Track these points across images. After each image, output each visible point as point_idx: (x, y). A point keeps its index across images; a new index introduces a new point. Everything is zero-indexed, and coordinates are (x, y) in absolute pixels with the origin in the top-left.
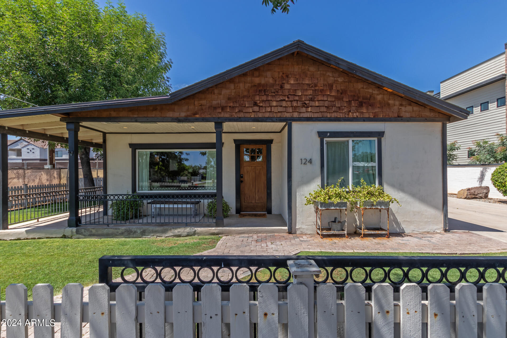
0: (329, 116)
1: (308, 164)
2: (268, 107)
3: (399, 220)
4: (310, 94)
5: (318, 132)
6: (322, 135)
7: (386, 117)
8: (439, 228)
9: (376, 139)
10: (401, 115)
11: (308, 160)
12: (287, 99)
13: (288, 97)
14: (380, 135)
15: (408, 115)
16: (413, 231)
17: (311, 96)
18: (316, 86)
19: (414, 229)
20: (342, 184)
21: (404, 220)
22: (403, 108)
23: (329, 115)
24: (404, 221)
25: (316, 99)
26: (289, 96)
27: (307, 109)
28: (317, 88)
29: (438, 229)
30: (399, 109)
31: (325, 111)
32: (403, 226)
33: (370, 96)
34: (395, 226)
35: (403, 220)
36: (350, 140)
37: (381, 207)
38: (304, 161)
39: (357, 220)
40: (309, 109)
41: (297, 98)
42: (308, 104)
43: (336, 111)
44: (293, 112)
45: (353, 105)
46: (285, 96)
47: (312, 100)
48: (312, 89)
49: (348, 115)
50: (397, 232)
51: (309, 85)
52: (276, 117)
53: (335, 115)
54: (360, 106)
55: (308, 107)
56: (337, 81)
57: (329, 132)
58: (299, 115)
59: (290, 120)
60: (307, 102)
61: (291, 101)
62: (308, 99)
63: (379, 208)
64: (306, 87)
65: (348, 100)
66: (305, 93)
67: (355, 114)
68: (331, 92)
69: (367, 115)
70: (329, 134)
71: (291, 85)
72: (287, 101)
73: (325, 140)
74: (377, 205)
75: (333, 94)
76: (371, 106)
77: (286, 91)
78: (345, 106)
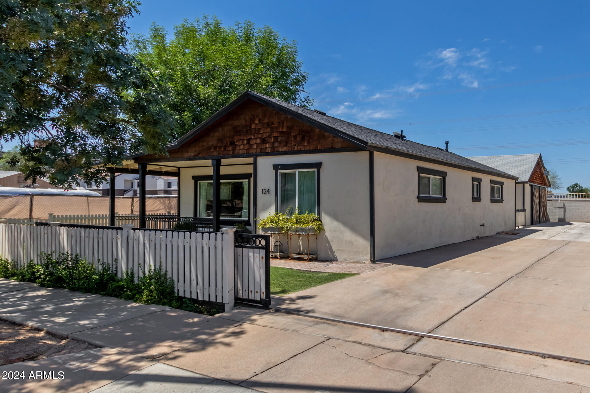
0: (280, 151)
1: (268, 193)
2: (242, 145)
3: (333, 248)
4: (268, 131)
5: (273, 165)
6: (276, 167)
7: (322, 148)
8: (367, 259)
9: (315, 170)
10: (334, 146)
11: (267, 190)
12: (253, 137)
13: (254, 136)
14: (318, 165)
15: (339, 146)
16: (345, 260)
17: (269, 133)
18: (273, 124)
19: (345, 258)
20: (291, 212)
21: (338, 248)
22: (336, 140)
23: (280, 150)
24: (338, 250)
25: (272, 136)
26: (255, 134)
27: (266, 145)
28: (273, 126)
30: (332, 140)
31: (278, 146)
32: (337, 254)
34: (330, 253)
35: (336, 249)
36: (297, 171)
37: (302, 233)
38: (264, 191)
39: (301, 246)
40: (268, 145)
41: (260, 136)
42: (267, 140)
43: (286, 146)
44: (257, 148)
45: (298, 139)
46: (252, 134)
47: (269, 137)
48: (270, 126)
49: (294, 148)
50: (331, 259)
51: (268, 123)
52: (246, 153)
53: (285, 149)
54: (303, 139)
55: (267, 143)
56: (287, 118)
57: (281, 165)
58: (261, 151)
59: (255, 155)
60: (266, 139)
61: (256, 139)
62: (267, 136)
63: (301, 234)
64: (266, 126)
65: (294, 135)
66: (266, 131)
67: (299, 147)
68: (283, 128)
69: (307, 148)
70: (280, 167)
71: (256, 124)
72: (253, 139)
73: (279, 171)
74: (300, 231)
75: (284, 130)
76: (311, 140)
77: (253, 130)
78: (292, 141)
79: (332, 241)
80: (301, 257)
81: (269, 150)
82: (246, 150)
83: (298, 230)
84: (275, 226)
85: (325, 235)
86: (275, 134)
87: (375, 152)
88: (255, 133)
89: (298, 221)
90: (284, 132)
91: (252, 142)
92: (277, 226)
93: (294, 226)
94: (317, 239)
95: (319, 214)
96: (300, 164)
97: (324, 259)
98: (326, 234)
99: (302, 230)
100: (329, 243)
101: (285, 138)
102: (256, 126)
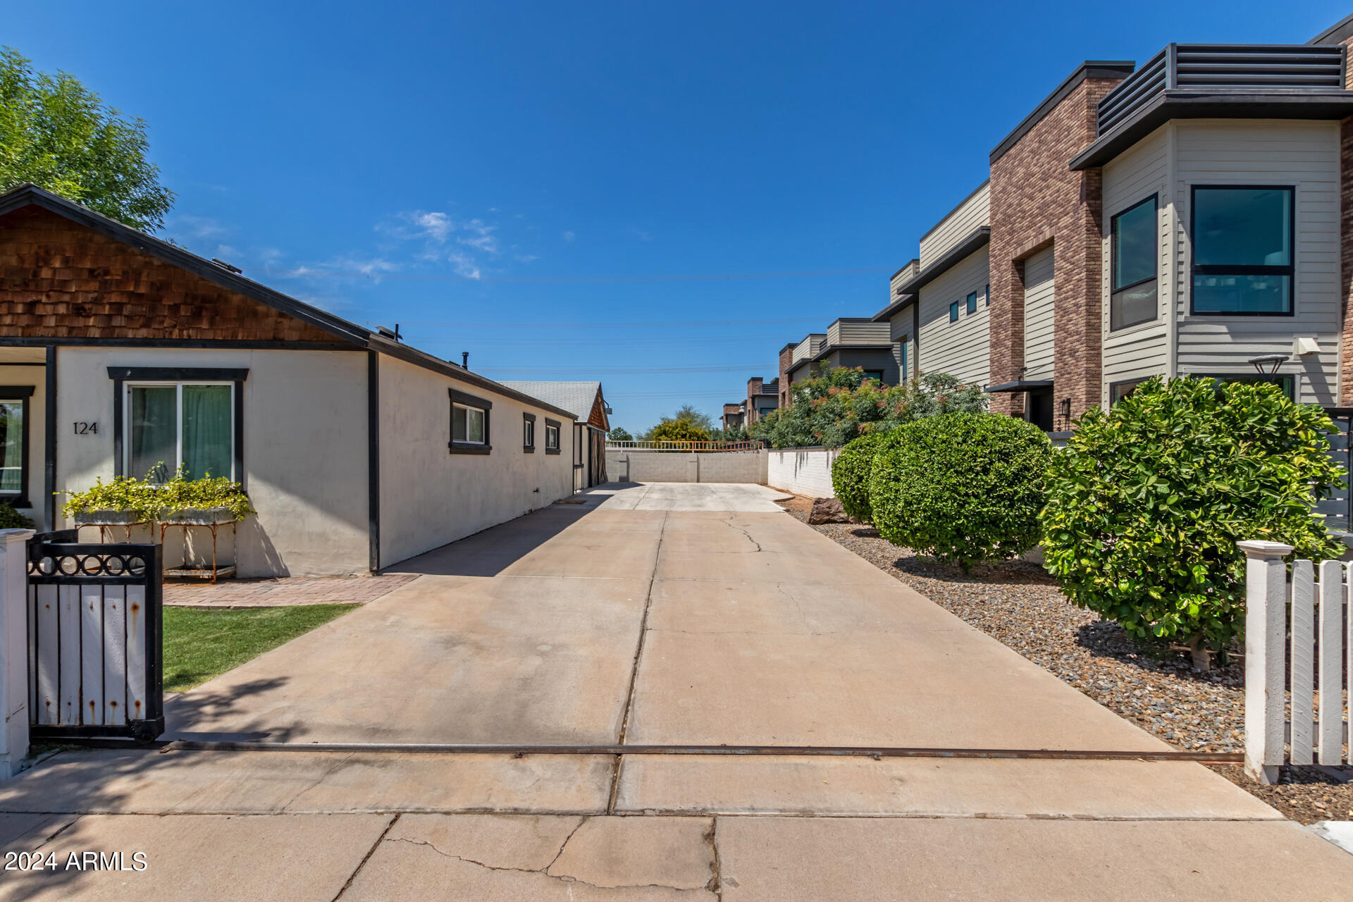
0: (130, 336)
1: (91, 432)
2: (7, 315)
3: (278, 551)
4: (93, 289)
5: (109, 368)
6: (117, 374)
7: (251, 339)
8: (362, 568)
9: (232, 384)
10: (281, 336)
11: (90, 424)
12: (44, 299)
13: (48, 296)
14: (239, 375)
15: (294, 336)
16: (308, 573)
17: (96, 294)
18: (107, 272)
19: (309, 570)
20: (161, 476)
21: (289, 550)
22: (286, 322)
23: (130, 334)
24: (290, 553)
25: (105, 301)
26: (51, 293)
27: (87, 320)
28: (108, 278)
29: (360, 570)
30: (277, 323)
31: (123, 324)
32: (288, 563)
33: (219, 296)
34: (269, 562)
35: (287, 551)
36: (180, 385)
37: (197, 521)
38: (81, 428)
39: (191, 550)
40: (91, 321)
41: (66, 298)
42: (90, 309)
43: (146, 325)
44: (57, 326)
45: (183, 313)
46: (41, 292)
47: (96, 302)
48: (100, 279)
49: (171, 333)
50: (274, 574)
51: (91, 271)
52: (23, 336)
53: (143, 333)
54: (197, 315)
55: (88, 316)
56: (151, 263)
57: (132, 369)
58: (70, 332)
59: (50, 343)
60: (87, 306)
61: (55, 304)
62: (89, 299)
63: (195, 523)
64: (85, 275)
65: (172, 303)
66: (84, 288)
67: (185, 332)
68: (137, 285)
69: (210, 335)
70: (129, 373)
71: (55, 270)
72: (45, 304)
73: (126, 384)
74: (191, 518)
75: (142, 290)
76: (218, 318)
77: (45, 283)
78: (165, 316)
79: (275, 535)
80: (193, 574)
81: (95, 333)
82: (23, 328)
83: (184, 515)
84: (117, 507)
85: (257, 524)
86: (115, 298)
87: (380, 353)
88: (50, 291)
89: (184, 496)
90: (142, 295)
91: (40, 310)
92: (125, 507)
93: (173, 508)
94: (235, 532)
95: (240, 477)
96: (187, 370)
97: (254, 575)
98: (258, 521)
99: (197, 515)
100: (267, 539)
101: (144, 309)
102: (54, 274)
